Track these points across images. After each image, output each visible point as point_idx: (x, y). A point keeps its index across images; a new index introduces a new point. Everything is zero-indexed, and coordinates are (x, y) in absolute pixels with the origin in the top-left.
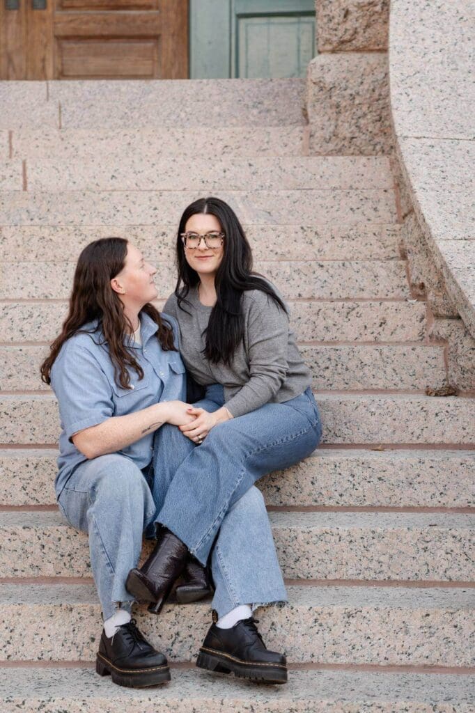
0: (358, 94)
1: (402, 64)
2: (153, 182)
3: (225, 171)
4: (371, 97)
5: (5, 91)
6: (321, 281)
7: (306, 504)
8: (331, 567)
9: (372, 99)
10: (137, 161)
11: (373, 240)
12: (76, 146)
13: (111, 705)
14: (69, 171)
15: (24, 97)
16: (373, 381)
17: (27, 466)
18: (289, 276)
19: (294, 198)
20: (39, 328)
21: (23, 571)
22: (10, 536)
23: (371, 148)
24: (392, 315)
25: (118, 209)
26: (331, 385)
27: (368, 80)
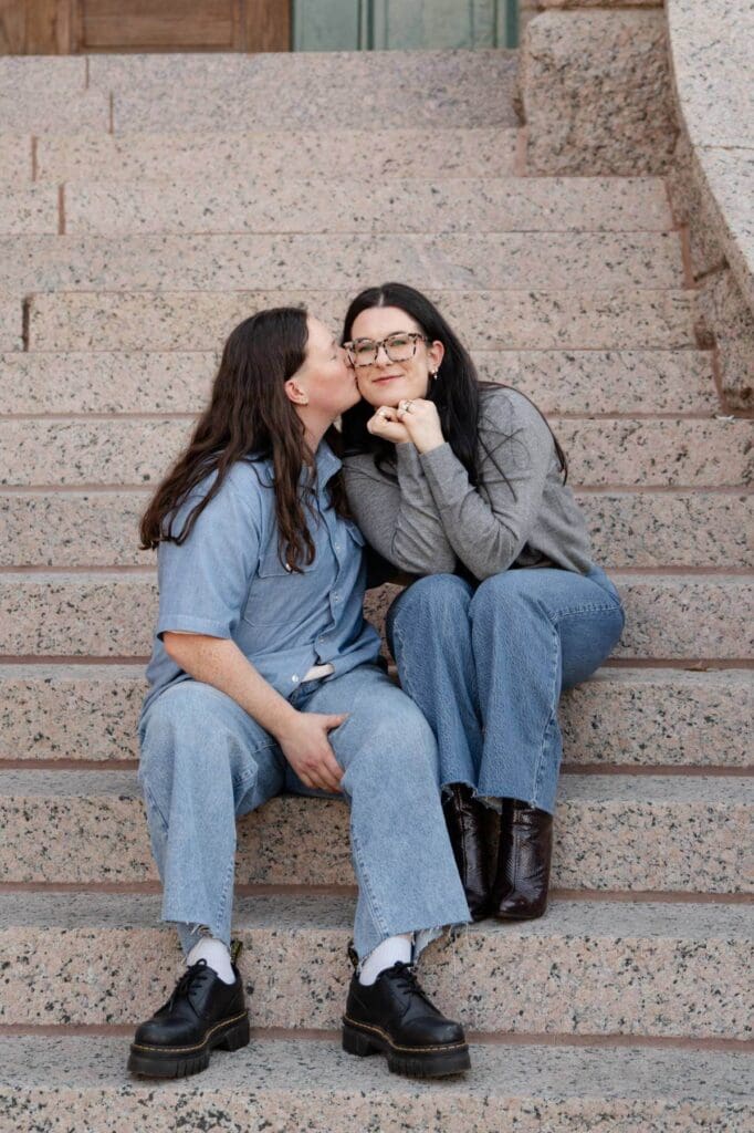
0: (608, 75)
1: (689, 27)
2: (273, 219)
3: (392, 202)
4: (629, 81)
5: (18, 73)
6: (570, 383)
7: (585, 761)
8: (639, 869)
9: (632, 84)
10: (246, 184)
11: (650, 314)
12: (141, 161)
13: (298, 1103)
14: (135, 201)
15: (48, 83)
16: (675, 553)
17: (115, 693)
18: (517, 375)
19: (513, 247)
20: (107, 461)
21: (119, 872)
22: (98, 813)
23: (629, 163)
24: (697, 442)
25: (220, 263)
26: (604, 559)
27: (624, 54)
